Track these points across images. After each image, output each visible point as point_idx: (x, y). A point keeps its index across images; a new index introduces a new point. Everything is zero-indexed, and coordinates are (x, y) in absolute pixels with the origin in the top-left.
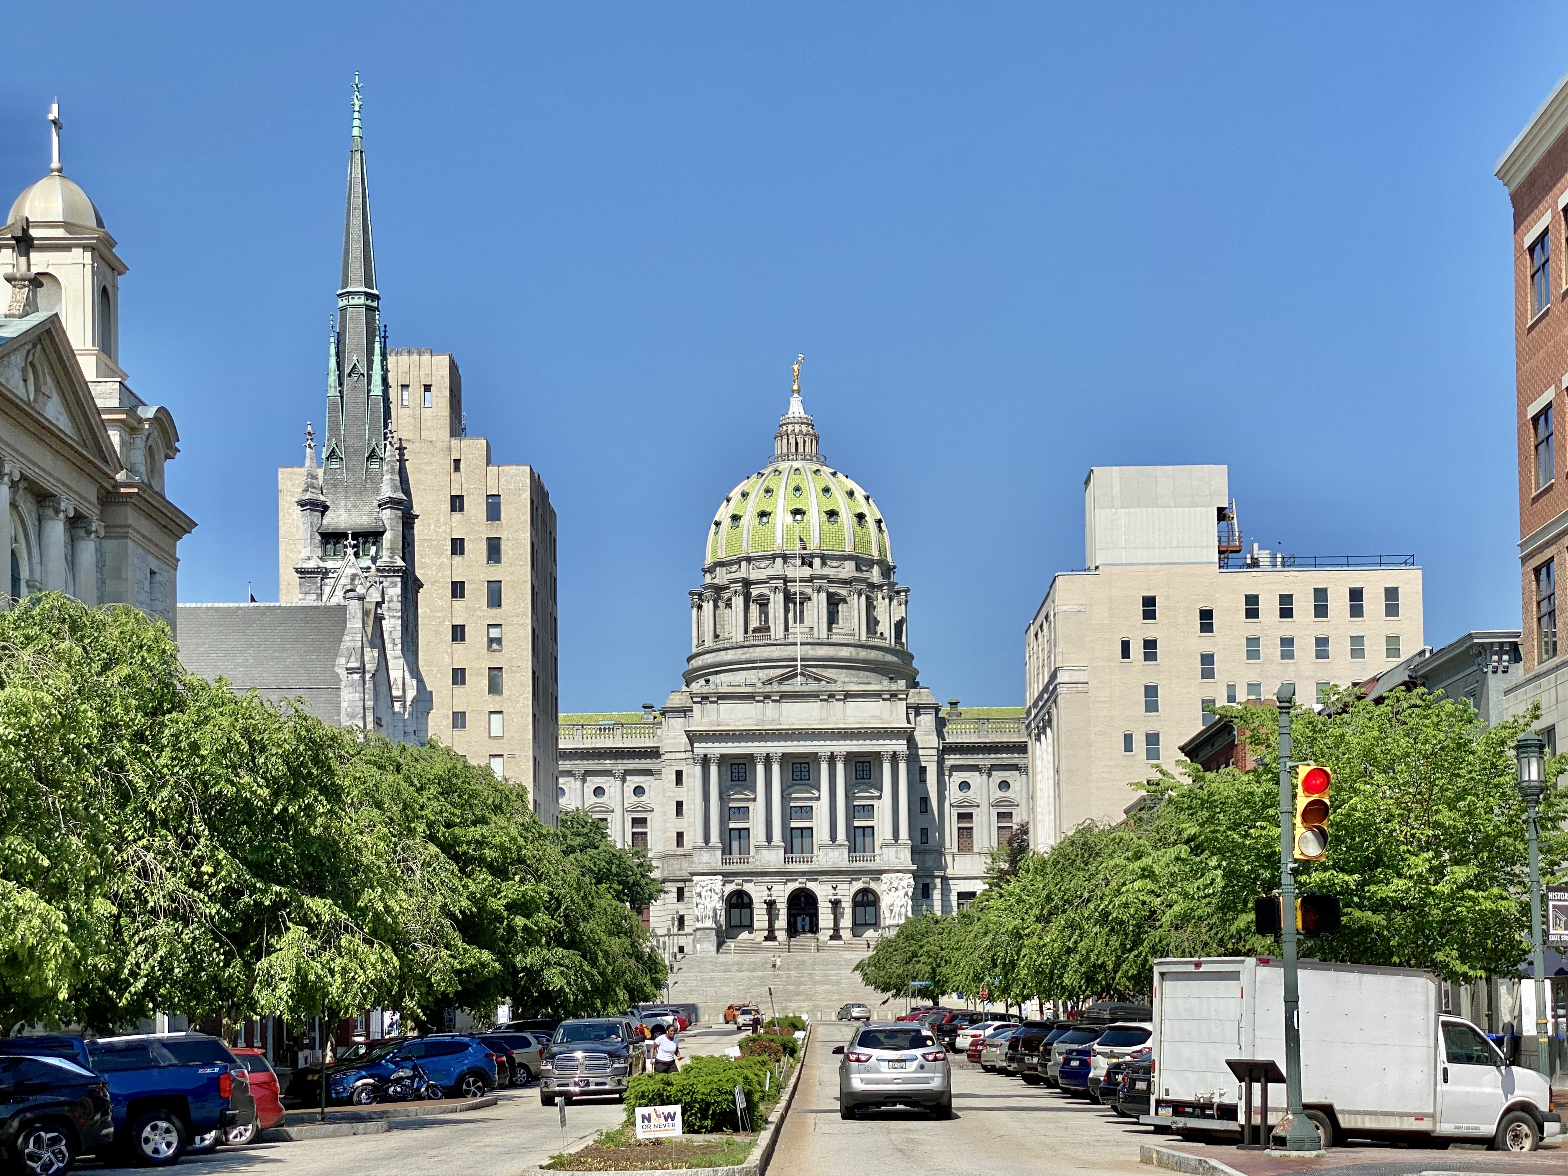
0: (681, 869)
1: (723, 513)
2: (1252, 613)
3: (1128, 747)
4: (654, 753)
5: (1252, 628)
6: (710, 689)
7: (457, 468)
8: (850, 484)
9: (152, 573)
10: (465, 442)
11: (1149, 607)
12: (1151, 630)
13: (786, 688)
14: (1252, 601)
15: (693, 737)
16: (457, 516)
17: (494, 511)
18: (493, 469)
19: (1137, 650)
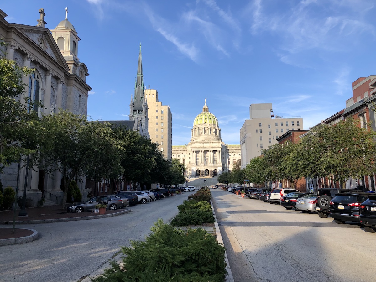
0: (190, 166)
1: (196, 119)
2: (276, 125)
3: (258, 146)
4: (187, 150)
5: (277, 127)
6: (194, 142)
7: (157, 106)
8: (213, 115)
9: (80, 96)
10: (158, 102)
11: (260, 125)
12: (261, 128)
13: (204, 141)
14: (276, 123)
15: (191, 148)
16: (157, 113)
17: (162, 112)
18: (162, 106)
19: (259, 131)
